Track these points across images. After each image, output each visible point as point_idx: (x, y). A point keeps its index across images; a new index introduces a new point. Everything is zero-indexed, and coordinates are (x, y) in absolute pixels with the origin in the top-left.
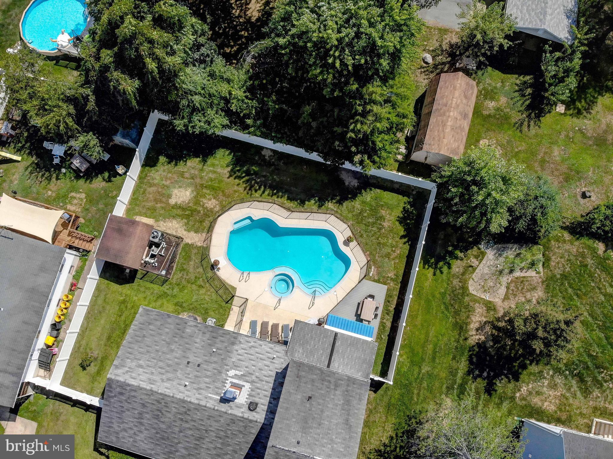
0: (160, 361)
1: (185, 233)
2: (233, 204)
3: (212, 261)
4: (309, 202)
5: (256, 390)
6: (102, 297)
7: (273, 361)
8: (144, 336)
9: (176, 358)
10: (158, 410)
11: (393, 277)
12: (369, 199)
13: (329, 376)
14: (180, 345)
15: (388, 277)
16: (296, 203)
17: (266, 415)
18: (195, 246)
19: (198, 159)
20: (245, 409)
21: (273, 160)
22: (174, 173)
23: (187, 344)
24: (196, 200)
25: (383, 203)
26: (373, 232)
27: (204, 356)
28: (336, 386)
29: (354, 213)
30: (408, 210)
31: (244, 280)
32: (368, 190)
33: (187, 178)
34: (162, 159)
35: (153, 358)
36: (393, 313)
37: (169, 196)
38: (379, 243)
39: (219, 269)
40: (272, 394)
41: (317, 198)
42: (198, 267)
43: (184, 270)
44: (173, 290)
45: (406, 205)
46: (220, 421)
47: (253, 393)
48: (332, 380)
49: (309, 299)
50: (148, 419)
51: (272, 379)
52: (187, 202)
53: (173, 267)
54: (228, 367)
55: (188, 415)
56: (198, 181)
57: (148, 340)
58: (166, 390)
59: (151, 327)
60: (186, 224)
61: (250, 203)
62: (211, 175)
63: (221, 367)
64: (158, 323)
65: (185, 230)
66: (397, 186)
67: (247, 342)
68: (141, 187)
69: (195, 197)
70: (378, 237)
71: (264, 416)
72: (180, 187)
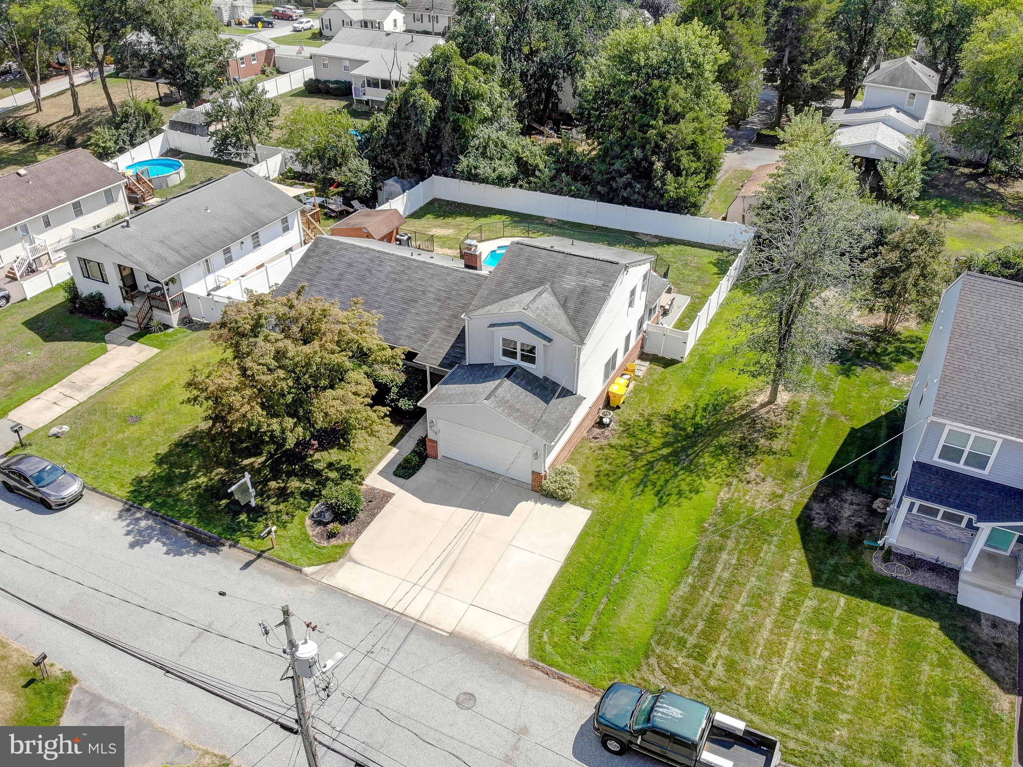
10: (367, 269)
12: (672, 249)
19: (470, 218)
22: (440, 223)
25: (690, 253)
32: (672, 245)
33: (452, 225)
34: (429, 216)
37: (428, 231)
52: (447, 235)
56: (464, 226)
65: (438, 247)
69: (458, 233)
72: (442, 228)
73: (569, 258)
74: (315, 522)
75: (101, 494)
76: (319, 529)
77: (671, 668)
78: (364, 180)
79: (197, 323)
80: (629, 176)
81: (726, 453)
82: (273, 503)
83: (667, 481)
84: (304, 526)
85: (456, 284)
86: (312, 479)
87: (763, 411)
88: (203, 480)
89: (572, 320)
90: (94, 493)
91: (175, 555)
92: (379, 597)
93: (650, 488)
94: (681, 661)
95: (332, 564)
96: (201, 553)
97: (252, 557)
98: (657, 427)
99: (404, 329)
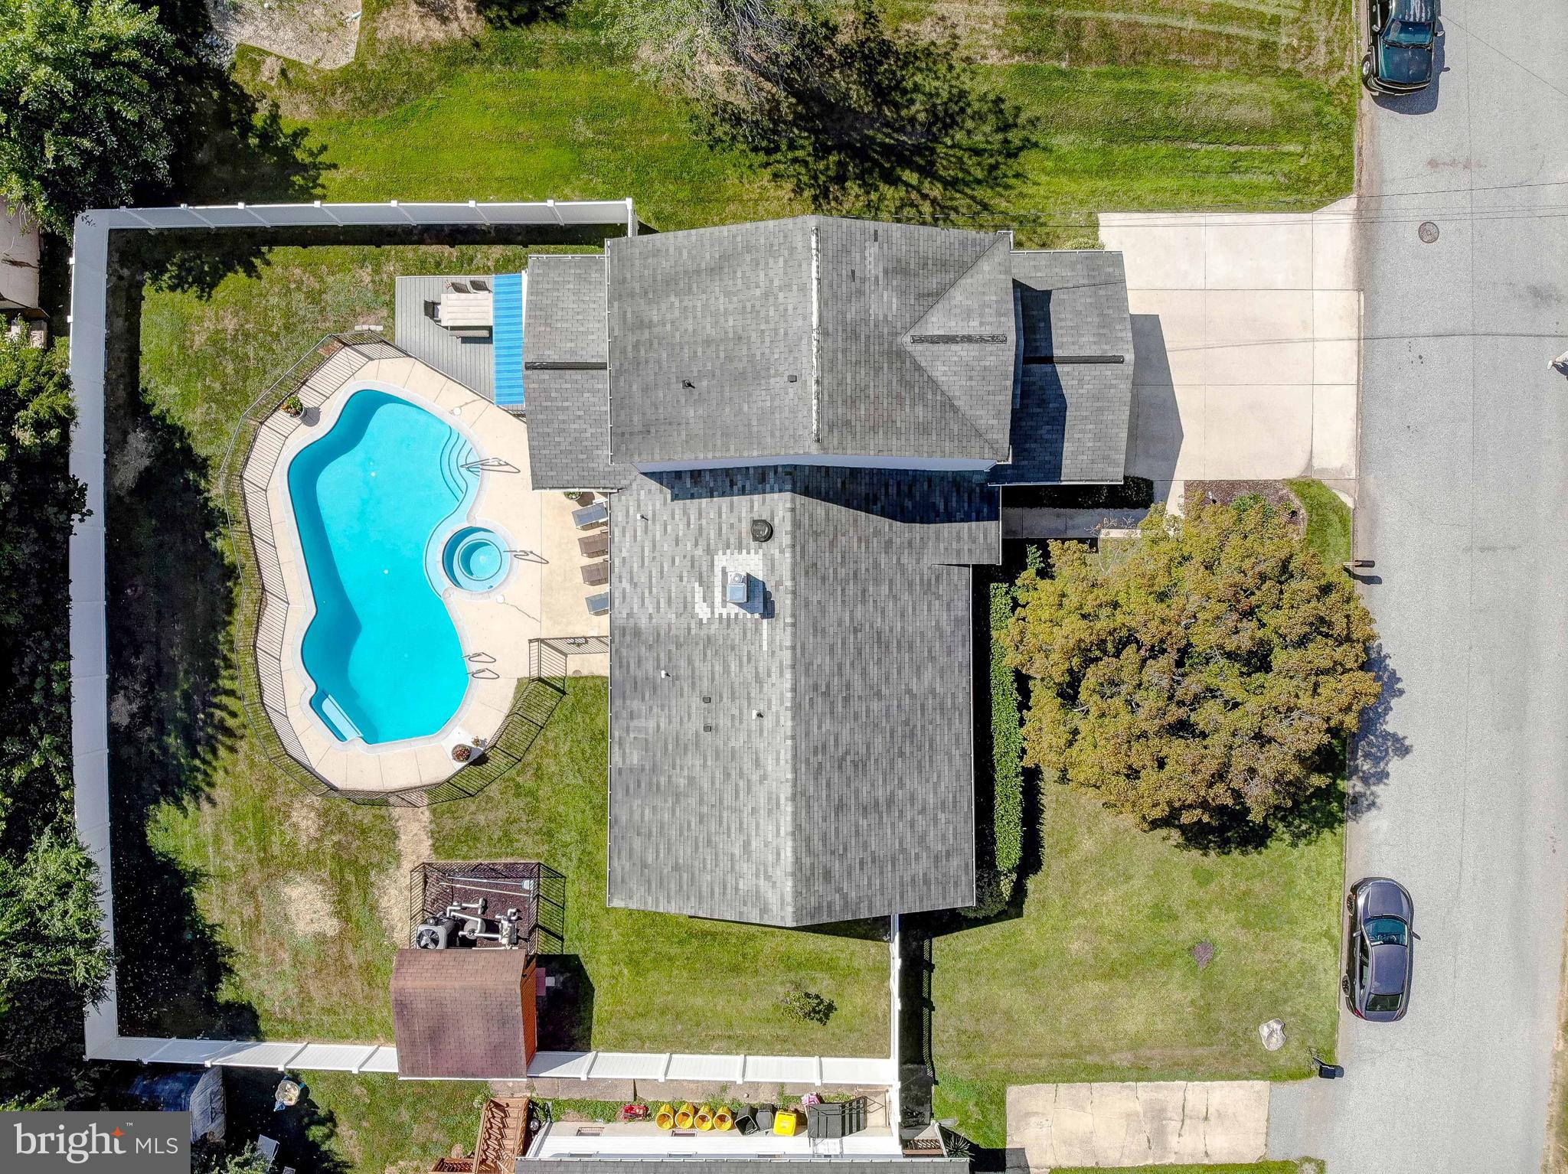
0: (721, 803)
1: (407, 865)
2: (288, 761)
3: (460, 765)
4: (223, 553)
5: (724, 536)
6: (638, 1025)
7: (650, 517)
8: (677, 868)
9: (704, 766)
10: (840, 767)
11: (369, 270)
12: (173, 390)
13: (624, 351)
14: (674, 768)
15: (373, 281)
16: (236, 590)
17: (772, 491)
18: (433, 826)
19: (195, 895)
20: (772, 547)
21: (137, 687)
22: (253, 947)
23: (666, 749)
24: (306, 863)
25: (175, 349)
26: (261, 354)
27: (682, 695)
28: (642, 324)
29: (222, 416)
30: (177, 277)
31: (490, 666)
32: (148, 399)
33: (257, 908)
34: (226, 993)
35: (721, 823)
36: (464, 247)
37: (321, 939)
38: (286, 328)
39: (476, 742)
40: (723, 494)
41: (208, 535)
42: (490, 799)
43: (506, 834)
44: (566, 845)
45: (164, 285)
46: (819, 602)
47: (732, 541)
48: (631, 339)
49: (492, 478)
50: (873, 785)
51: (693, 505)
52: (320, 888)
53: (506, 865)
54: (693, 626)
55: (828, 686)
56: (255, 876)
57: (683, 853)
58: (782, 762)
59: (650, 859)
60: (382, 870)
61: (274, 716)
62: (229, 847)
63: (697, 644)
64: (637, 843)
65: (398, 867)
66: (120, 323)
67: (624, 598)
68: (321, 1025)
69: (301, 868)
70: (272, 334)
71: (776, 496)
72: (286, 918)
91: (1399, 680)
92: (1348, 397)
95: (1326, 483)
99: (938, 622)
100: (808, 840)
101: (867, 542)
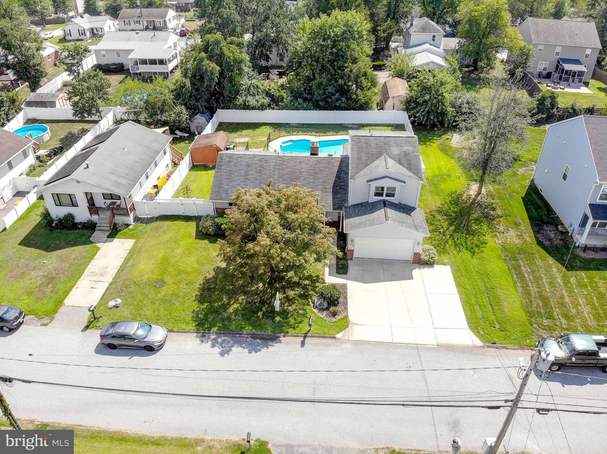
6: (192, 177)
10: (260, 167)
19: (250, 130)
21: (299, 126)
22: (235, 135)
32: (365, 127)
33: (244, 135)
46: (309, 163)
50: (253, 174)
56: (252, 135)
61: (290, 136)
69: (252, 139)
72: (240, 138)
73: (387, 139)
74: (320, 310)
75: (177, 332)
76: (325, 313)
77: (544, 326)
78: (185, 118)
79: (144, 219)
80: (338, 94)
81: (482, 222)
82: (287, 306)
83: (465, 242)
84: (315, 314)
85: (316, 165)
86: (298, 288)
87: (479, 198)
88: (236, 306)
89: (410, 169)
90: (172, 333)
91: (256, 352)
92: (387, 339)
93: (462, 247)
94: (546, 322)
95: (347, 329)
96: (271, 345)
97: (302, 339)
98: (438, 217)
100: (241, 158)
101: (326, 176)
